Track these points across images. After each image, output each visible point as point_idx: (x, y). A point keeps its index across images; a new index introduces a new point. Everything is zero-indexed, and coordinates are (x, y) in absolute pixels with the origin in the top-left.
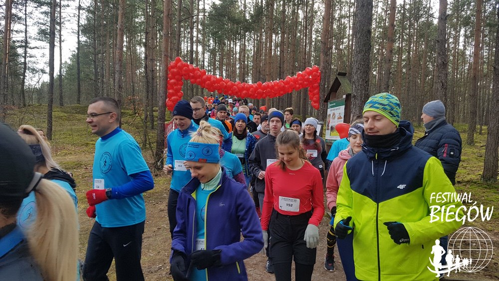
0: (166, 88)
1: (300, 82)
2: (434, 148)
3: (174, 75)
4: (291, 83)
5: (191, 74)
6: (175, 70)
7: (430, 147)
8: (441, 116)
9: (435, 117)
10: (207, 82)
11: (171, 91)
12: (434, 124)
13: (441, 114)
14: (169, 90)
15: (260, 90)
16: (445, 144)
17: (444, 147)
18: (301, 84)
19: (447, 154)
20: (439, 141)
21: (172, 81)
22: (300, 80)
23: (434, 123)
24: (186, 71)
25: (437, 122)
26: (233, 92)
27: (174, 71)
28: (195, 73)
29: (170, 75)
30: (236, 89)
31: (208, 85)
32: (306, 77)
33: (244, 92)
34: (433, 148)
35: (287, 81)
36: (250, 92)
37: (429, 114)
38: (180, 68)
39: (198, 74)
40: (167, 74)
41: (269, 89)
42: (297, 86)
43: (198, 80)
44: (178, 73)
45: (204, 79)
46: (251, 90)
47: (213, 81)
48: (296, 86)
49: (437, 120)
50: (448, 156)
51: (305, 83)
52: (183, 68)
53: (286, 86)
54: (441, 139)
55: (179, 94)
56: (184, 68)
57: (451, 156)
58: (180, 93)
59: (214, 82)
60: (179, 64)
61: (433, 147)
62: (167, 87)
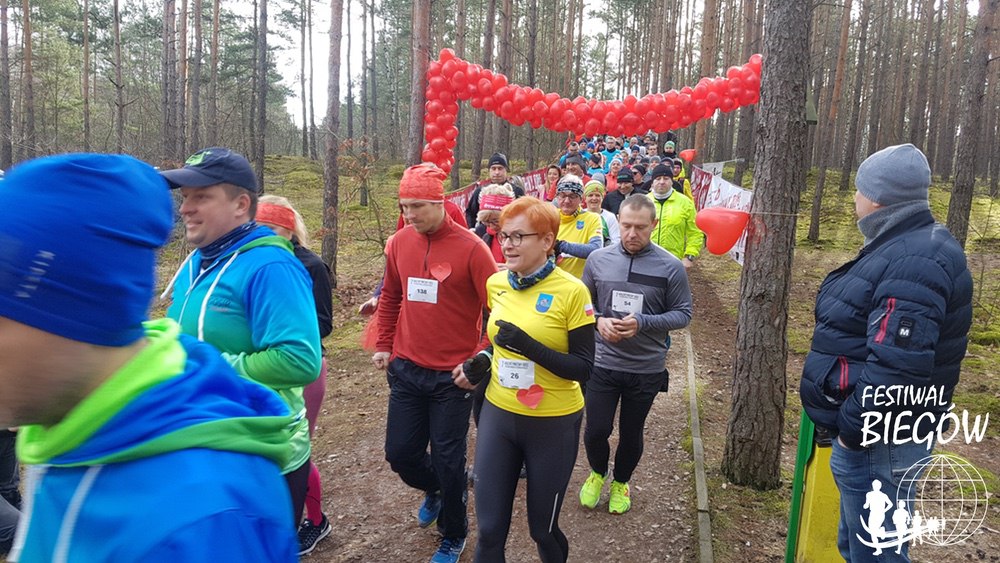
0: (423, 120)
1: (733, 90)
2: (860, 309)
3: (437, 89)
4: (711, 93)
5: (472, 87)
6: (438, 79)
7: (848, 302)
8: (906, 198)
9: (883, 202)
10: (505, 104)
11: (430, 126)
12: (883, 223)
13: (906, 193)
14: (428, 122)
15: (630, 116)
16: (887, 297)
17: (884, 307)
18: (736, 95)
19: (889, 334)
20: (875, 283)
21: (434, 104)
22: (735, 86)
23: (880, 219)
24: (460, 80)
25: (892, 219)
26: (564, 125)
27: (435, 82)
28: (480, 83)
29: (429, 92)
30: (571, 117)
31: (507, 110)
32: (749, 79)
33: (591, 121)
34: (856, 307)
35: (700, 90)
36: (605, 122)
37: (867, 190)
38: (449, 74)
39: (485, 86)
40: (425, 90)
41: (651, 112)
42: (727, 101)
43: (486, 100)
44: (445, 86)
45: (498, 98)
46: (608, 116)
47: (519, 101)
48: (722, 102)
49: (891, 211)
50: (890, 341)
51: (748, 92)
52: (453, 74)
53: (698, 102)
54: (880, 278)
55: (449, 132)
56: (456, 74)
57: (900, 341)
58: (452, 131)
59: (521, 104)
60: (446, 66)
61: (855, 301)
62: (424, 117)
